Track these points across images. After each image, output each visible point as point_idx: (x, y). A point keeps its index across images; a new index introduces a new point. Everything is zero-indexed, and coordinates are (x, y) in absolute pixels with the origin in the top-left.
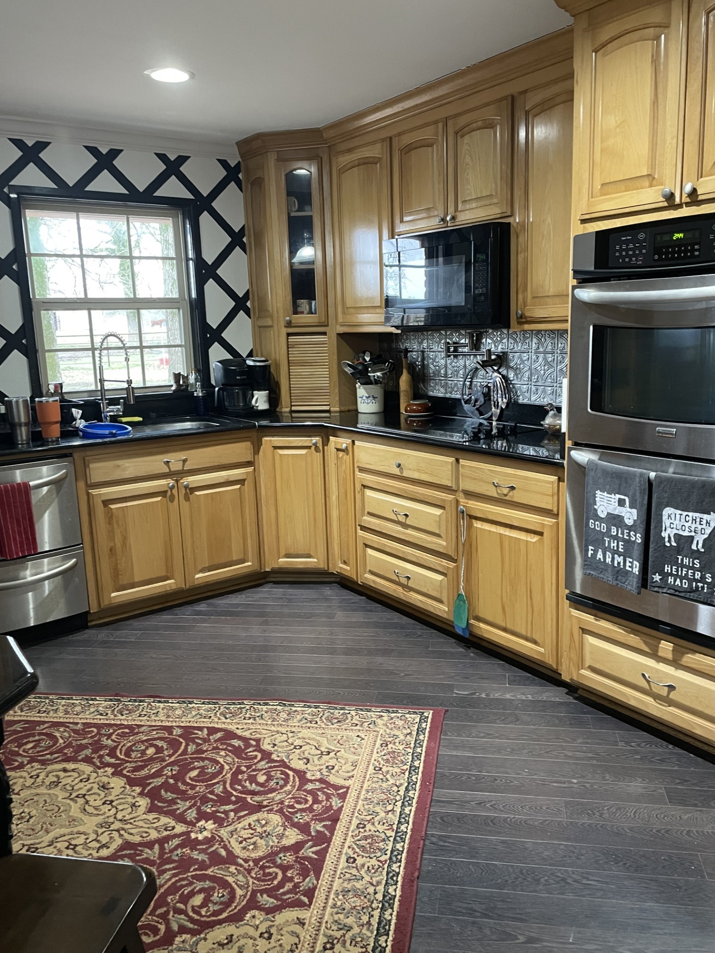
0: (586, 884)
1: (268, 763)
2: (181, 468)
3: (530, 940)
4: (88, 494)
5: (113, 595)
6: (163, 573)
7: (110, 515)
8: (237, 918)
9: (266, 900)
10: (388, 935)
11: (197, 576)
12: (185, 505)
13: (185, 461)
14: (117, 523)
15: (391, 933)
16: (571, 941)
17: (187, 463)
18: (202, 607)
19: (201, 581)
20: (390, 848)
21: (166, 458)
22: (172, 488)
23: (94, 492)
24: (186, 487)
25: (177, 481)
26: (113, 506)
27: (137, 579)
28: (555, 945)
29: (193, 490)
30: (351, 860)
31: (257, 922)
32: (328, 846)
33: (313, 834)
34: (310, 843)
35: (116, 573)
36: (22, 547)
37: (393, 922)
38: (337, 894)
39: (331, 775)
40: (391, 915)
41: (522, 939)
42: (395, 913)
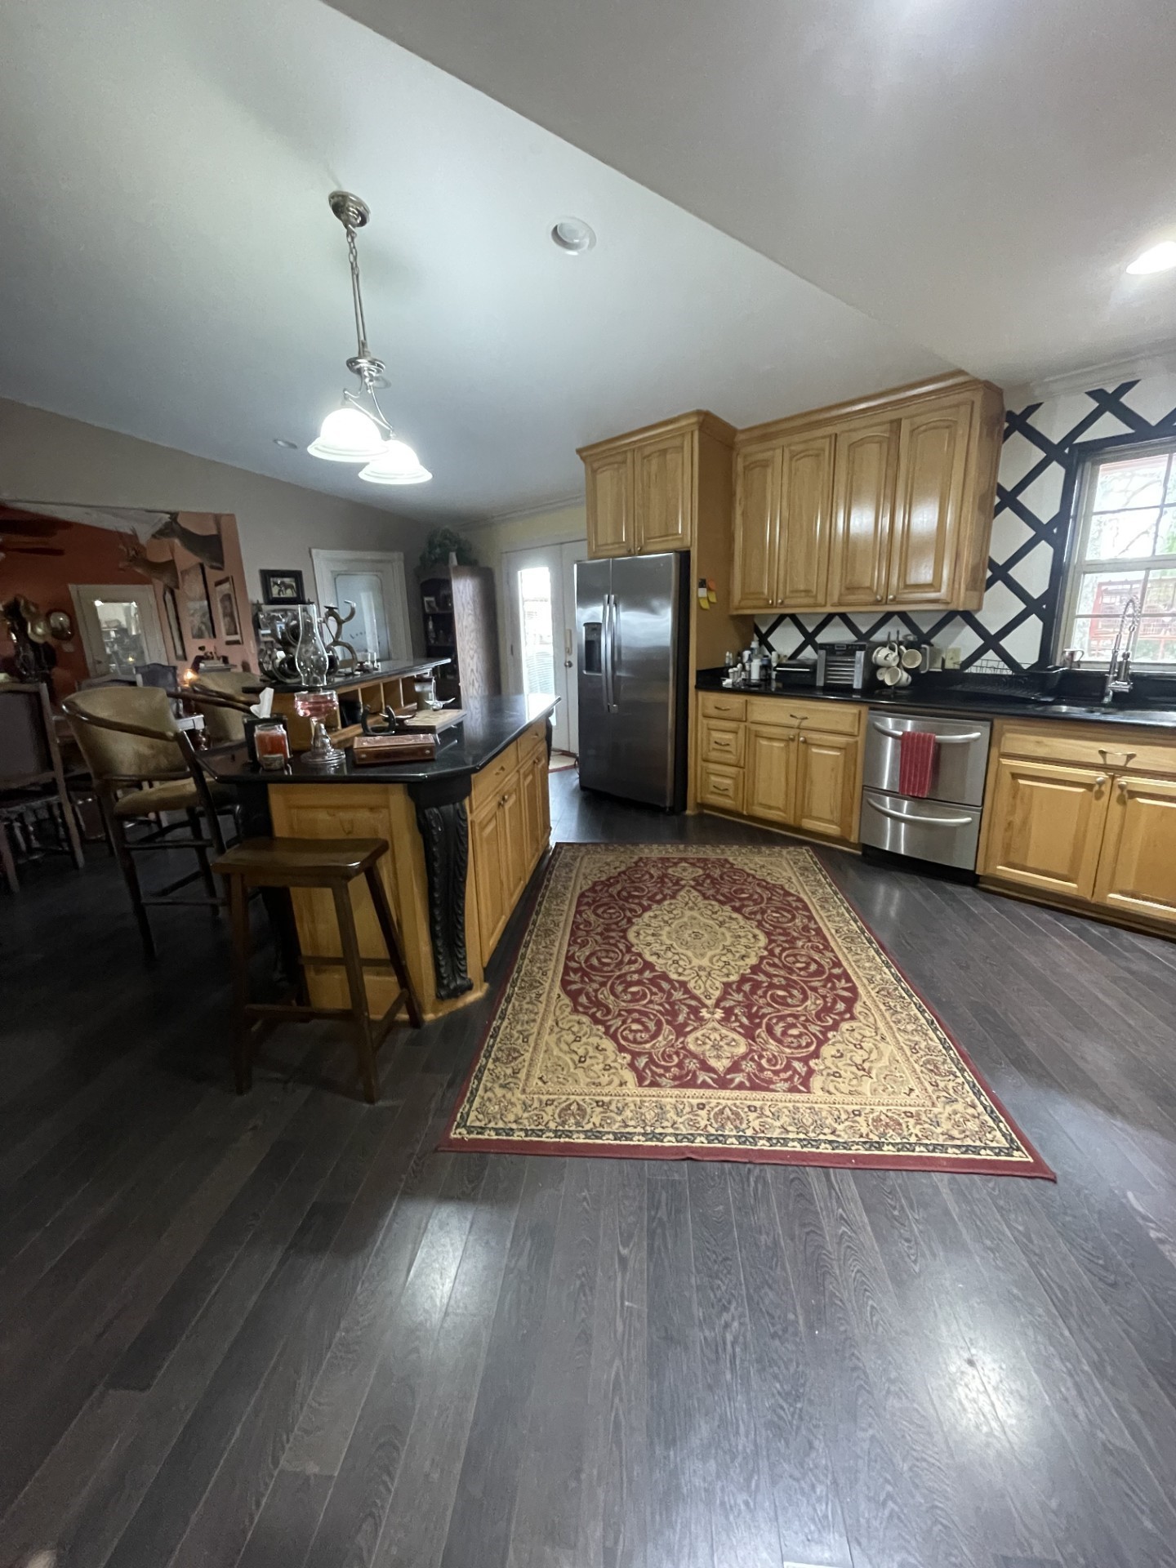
0: (725, 1343)
1: (820, 1032)
2: (1122, 764)
3: (623, 1261)
4: (999, 761)
5: (1000, 867)
6: (1064, 871)
7: (1016, 789)
8: (621, 1049)
9: (642, 1062)
10: (615, 1139)
11: (1111, 895)
12: (1116, 809)
13: (1130, 757)
14: (1022, 799)
15: (618, 1142)
16: (627, 1303)
17: (1131, 761)
18: (1096, 930)
19: (1113, 903)
20: (727, 1133)
21: (1104, 747)
22: (1101, 784)
23: (1005, 761)
24: (1122, 787)
25: (1113, 778)
26: (1021, 782)
27: (1030, 864)
28: (619, 1285)
29: (1133, 794)
30: (702, 1106)
31: (619, 1061)
32: (715, 1088)
33: (728, 1077)
34: (715, 1076)
35: (1007, 848)
36: (914, 788)
37: (631, 1143)
38: (657, 1102)
39: (823, 1078)
40: (639, 1141)
41: (625, 1252)
42: (641, 1143)
